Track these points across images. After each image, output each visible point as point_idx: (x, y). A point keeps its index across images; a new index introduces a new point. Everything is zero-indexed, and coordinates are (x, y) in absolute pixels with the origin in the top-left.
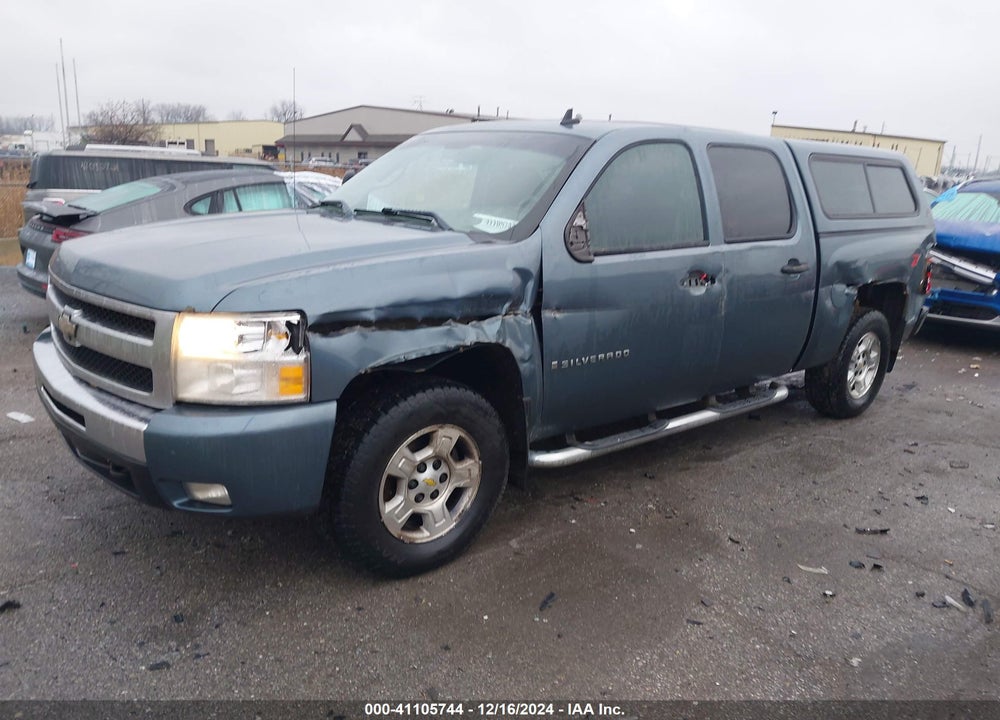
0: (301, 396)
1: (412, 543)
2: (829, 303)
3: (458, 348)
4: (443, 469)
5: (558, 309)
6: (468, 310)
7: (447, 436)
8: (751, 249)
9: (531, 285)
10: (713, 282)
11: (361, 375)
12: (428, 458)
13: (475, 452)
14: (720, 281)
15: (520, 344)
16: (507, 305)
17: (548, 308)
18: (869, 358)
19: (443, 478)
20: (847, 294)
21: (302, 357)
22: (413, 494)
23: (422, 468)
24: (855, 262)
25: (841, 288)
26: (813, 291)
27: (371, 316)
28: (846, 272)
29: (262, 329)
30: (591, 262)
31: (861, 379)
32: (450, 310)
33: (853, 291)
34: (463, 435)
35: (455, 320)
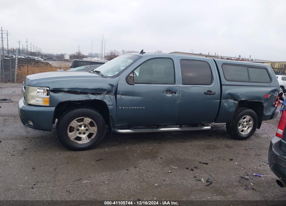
0: (48, 105)
1: (77, 143)
2: (226, 104)
3: (89, 100)
4: (87, 128)
5: (122, 95)
6: (94, 92)
7: (87, 120)
8: (192, 86)
9: (114, 88)
10: (175, 93)
11: (61, 102)
12: (82, 124)
13: (96, 125)
14: (178, 93)
15: (109, 101)
16: (106, 92)
17: (119, 94)
18: (248, 123)
19: (87, 130)
20: (234, 103)
21: (49, 96)
22: (78, 132)
23: (80, 126)
24: (236, 94)
25: (231, 101)
26: (219, 101)
27: (66, 90)
28: (232, 96)
29: (43, 91)
30: (134, 85)
31: (245, 129)
32: (88, 91)
33: (236, 102)
34: (92, 120)
35: (90, 93)
